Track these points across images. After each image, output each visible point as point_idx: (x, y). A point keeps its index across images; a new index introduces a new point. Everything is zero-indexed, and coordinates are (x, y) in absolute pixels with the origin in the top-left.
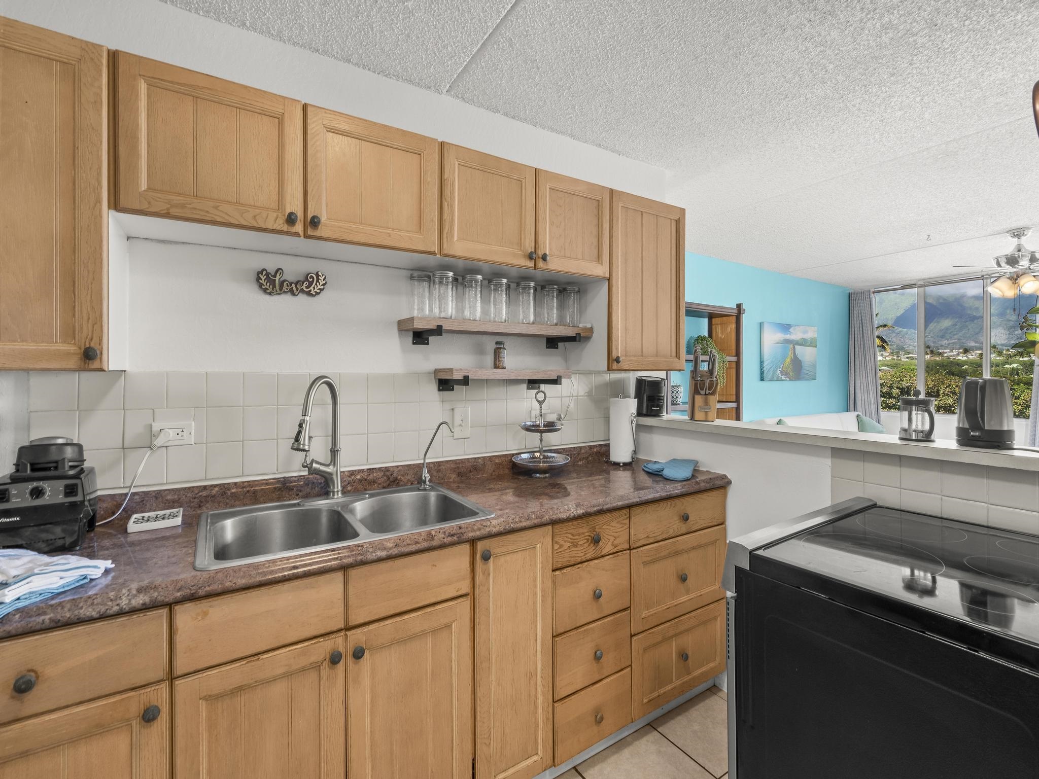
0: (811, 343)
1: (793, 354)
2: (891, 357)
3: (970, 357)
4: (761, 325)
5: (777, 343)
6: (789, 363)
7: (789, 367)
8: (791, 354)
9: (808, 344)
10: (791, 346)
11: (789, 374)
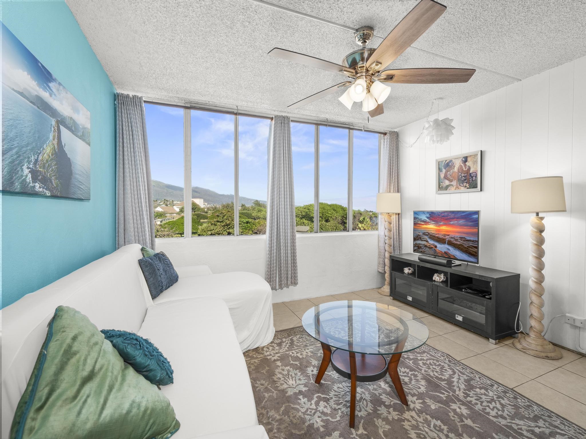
0: (83, 134)
1: (56, 140)
6: (49, 157)
7: (49, 165)
8: (54, 139)
9: (79, 134)
10: (54, 122)
11: (51, 181)
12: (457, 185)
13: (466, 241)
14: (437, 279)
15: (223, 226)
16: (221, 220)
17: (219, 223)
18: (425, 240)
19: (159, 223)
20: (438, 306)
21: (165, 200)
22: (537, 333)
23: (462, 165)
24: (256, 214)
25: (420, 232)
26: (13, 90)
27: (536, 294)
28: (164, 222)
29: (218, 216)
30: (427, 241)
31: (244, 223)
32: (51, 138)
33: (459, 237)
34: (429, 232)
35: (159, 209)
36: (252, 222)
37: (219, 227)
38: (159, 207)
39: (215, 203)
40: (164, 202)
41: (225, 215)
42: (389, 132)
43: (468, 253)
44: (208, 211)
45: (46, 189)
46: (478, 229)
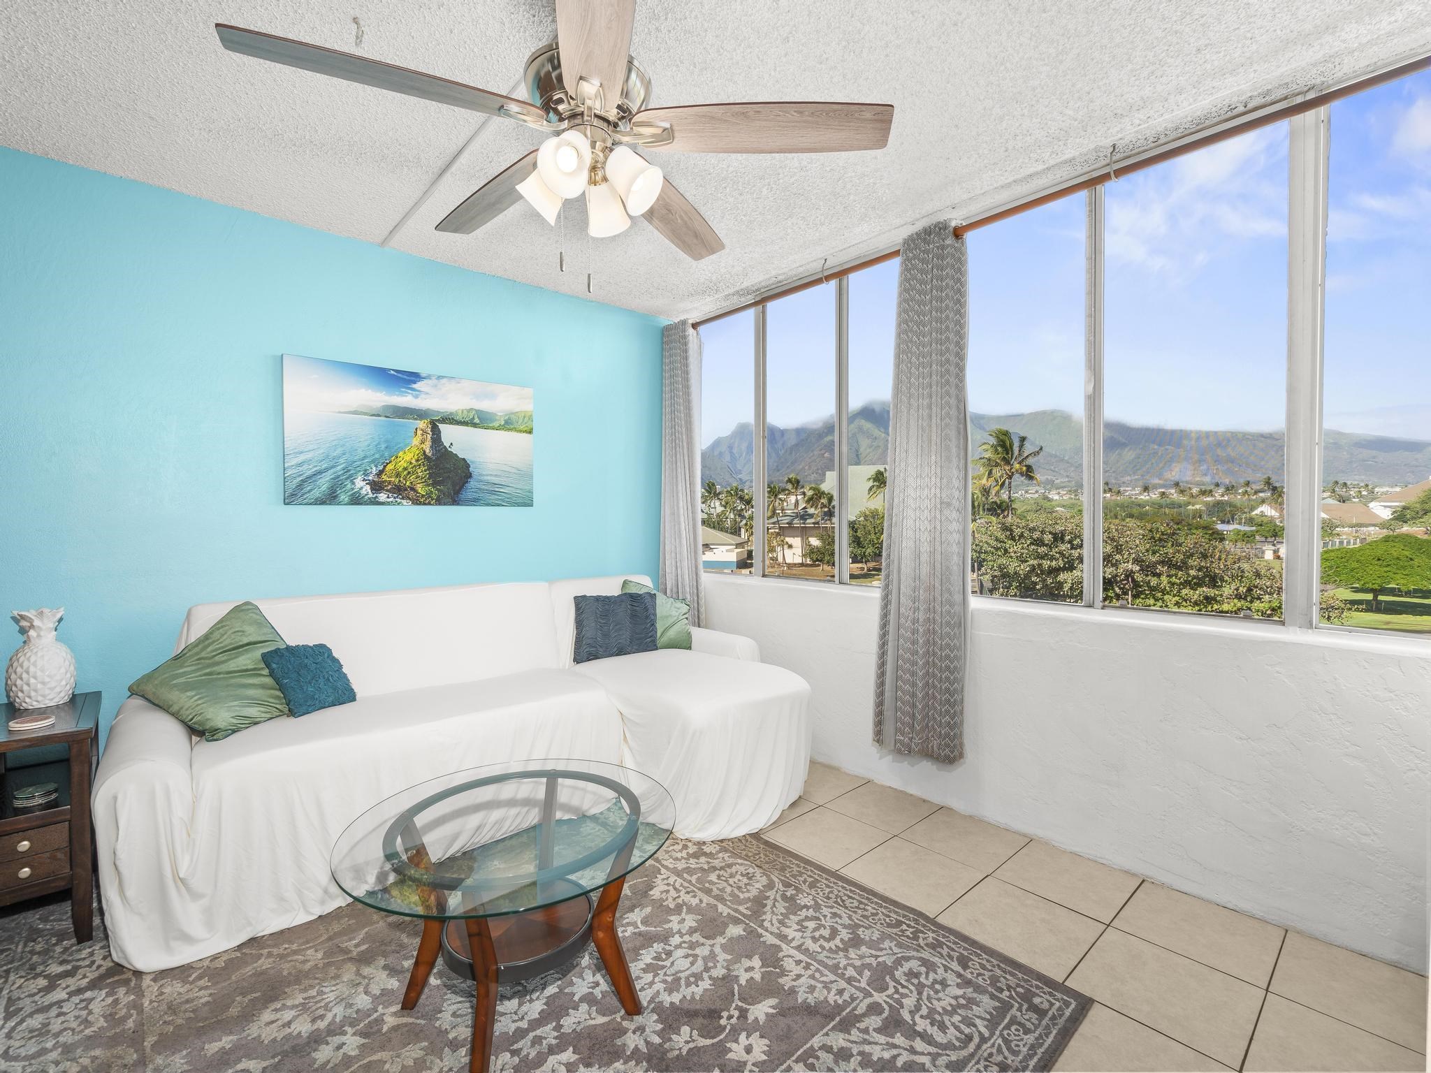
0: (507, 422)
2: (1068, 496)
3: (1154, 496)
5: (355, 413)
6: (411, 463)
7: (409, 472)
8: (422, 442)
9: (496, 424)
10: (422, 424)
11: (413, 489)
32: (416, 441)
45: (401, 498)
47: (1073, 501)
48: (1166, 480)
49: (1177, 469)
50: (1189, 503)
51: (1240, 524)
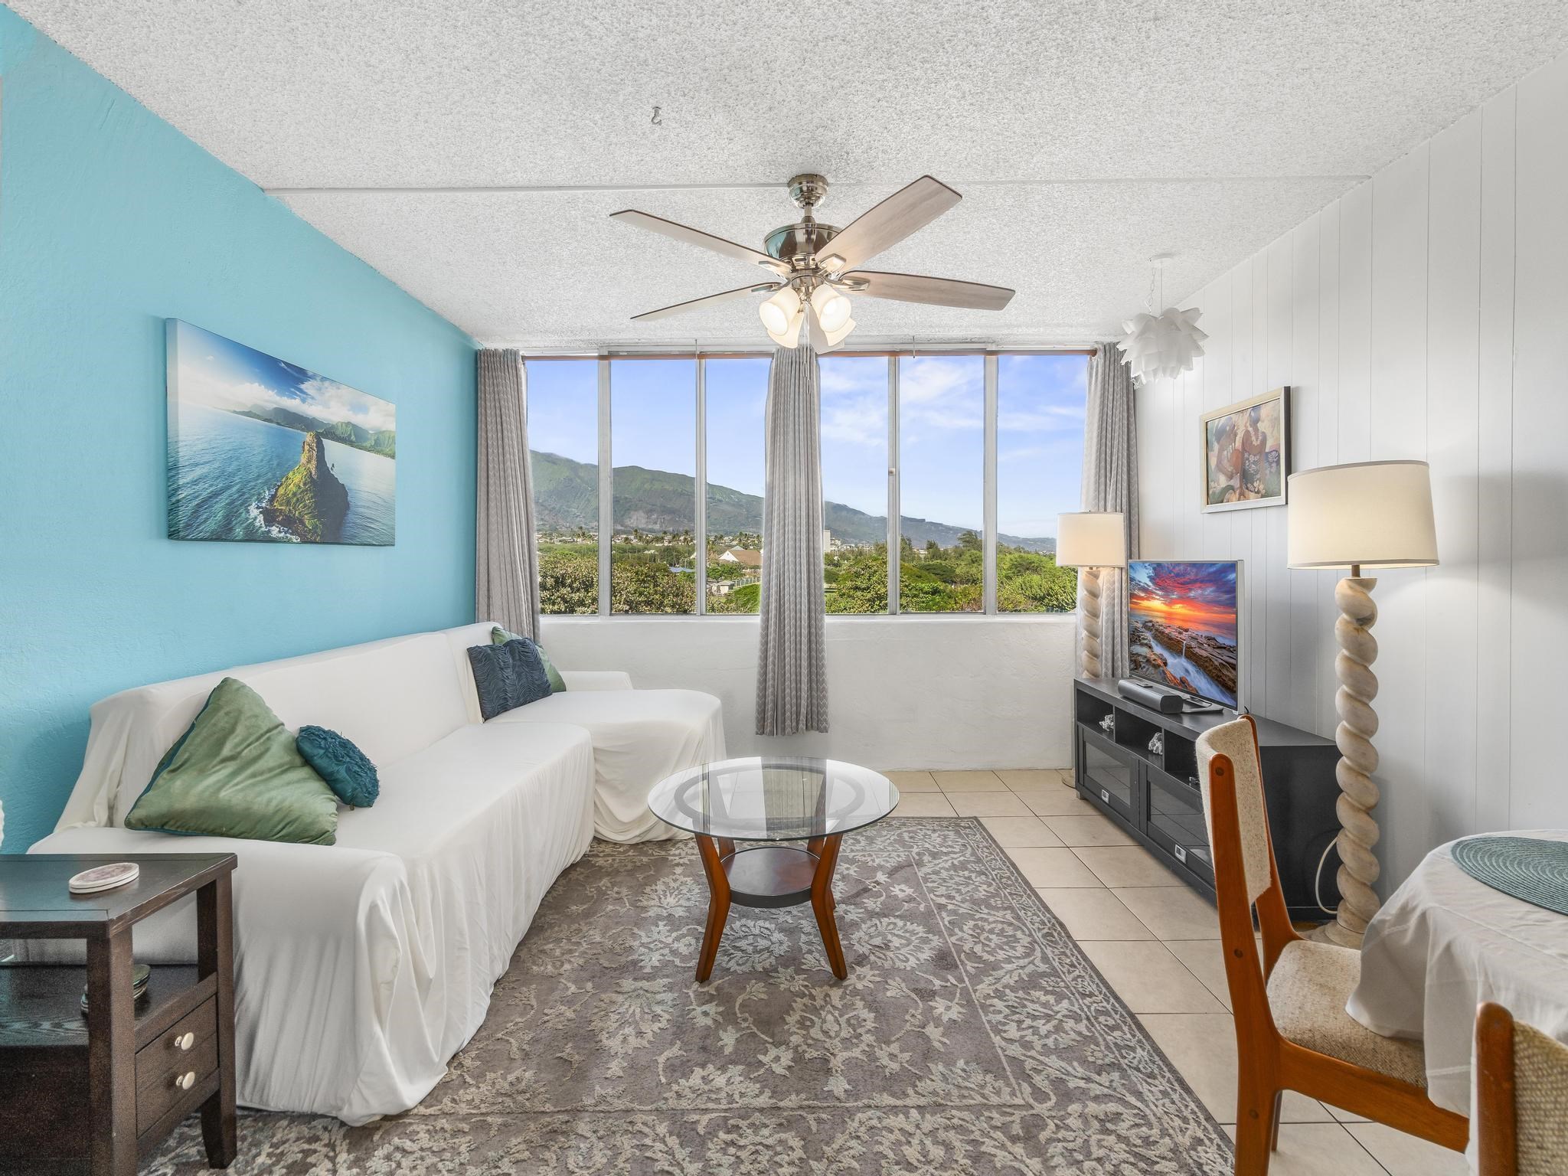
0: (377, 442)
1: (314, 462)
4: (165, 329)
5: (248, 414)
6: (300, 488)
7: (298, 499)
8: (309, 462)
9: (367, 444)
10: (308, 437)
11: (302, 522)
12: (1241, 487)
13: (1219, 648)
14: (1158, 748)
15: (869, 600)
16: (864, 586)
17: (859, 593)
18: (1146, 644)
19: (725, 590)
20: (1149, 819)
21: (741, 534)
22: (1353, 914)
23: (1250, 429)
24: (965, 570)
25: (1138, 619)
26: (235, 412)
27: (1348, 802)
28: (736, 588)
29: (857, 575)
30: (1150, 647)
31: (926, 593)
32: (303, 459)
33: (1205, 637)
34: (1154, 620)
35: (728, 557)
36: (948, 591)
37: (859, 602)
38: (728, 552)
39: (861, 540)
40: (740, 540)
41: (875, 572)
42: (1102, 348)
43: (1220, 682)
44: (842, 562)
45: (292, 534)
46: (1236, 613)
47: (549, 545)
48: (626, 527)
49: (635, 517)
50: (645, 549)
51: (683, 566)
